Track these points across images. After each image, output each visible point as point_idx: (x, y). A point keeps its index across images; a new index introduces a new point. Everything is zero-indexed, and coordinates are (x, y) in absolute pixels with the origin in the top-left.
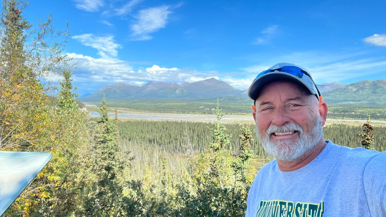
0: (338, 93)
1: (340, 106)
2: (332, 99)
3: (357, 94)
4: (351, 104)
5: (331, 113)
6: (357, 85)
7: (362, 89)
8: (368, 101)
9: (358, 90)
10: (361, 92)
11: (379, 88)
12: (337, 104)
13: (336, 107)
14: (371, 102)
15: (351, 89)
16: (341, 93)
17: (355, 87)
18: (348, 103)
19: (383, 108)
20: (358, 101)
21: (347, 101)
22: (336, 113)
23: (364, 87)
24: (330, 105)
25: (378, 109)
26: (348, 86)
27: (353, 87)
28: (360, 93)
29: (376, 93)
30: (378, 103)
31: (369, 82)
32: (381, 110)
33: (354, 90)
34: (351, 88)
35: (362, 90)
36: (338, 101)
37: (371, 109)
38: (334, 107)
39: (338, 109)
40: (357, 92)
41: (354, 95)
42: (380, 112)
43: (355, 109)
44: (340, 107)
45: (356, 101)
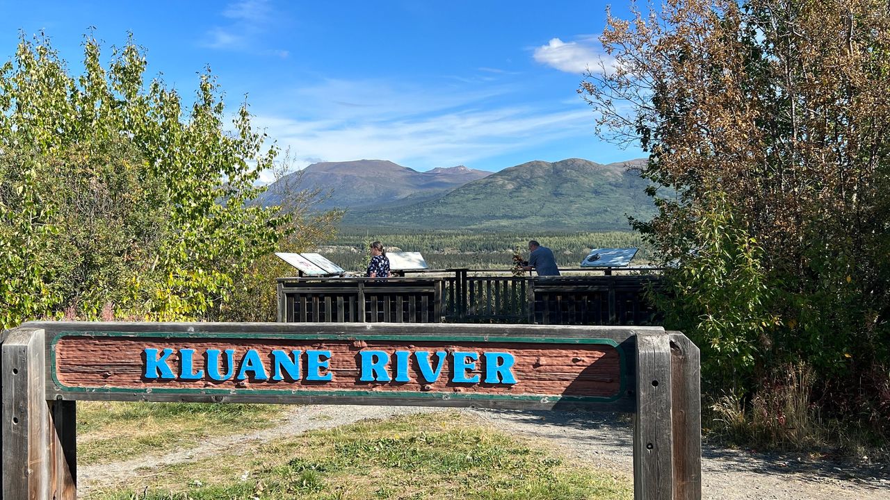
0: (471, 196)
1: (477, 231)
2: (457, 213)
3: (515, 199)
4: (505, 226)
5: (455, 252)
6: (515, 174)
7: (529, 184)
8: (544, 216)
9: (518, 189)
10: (525, 194)
11: (566, 180)
12: (469, 227)
13: (467, 234)
14: (551, 219)
15: (502, 186)
16: (477, 197)
17: (512, 180)
18: (497, 225)
19: (578, 236)
20: (520, 217)
21: (494, 217)
22: (468, 253)
23: (533, 180)
24: (452, 231)
25: (566, 239)
26: (494, 176)
27: (508, 180)
28: (524, 197)
29: (561, 194)
30: (566, 220)
31: (544, 166)
32: (573, 240)
33: (510, 187)
34: (501, 183)
35: (528, 187)
36: (472, 219)
37: (551, 239)
38: (463, 235)
39: (473, 240)
40: (516, 194)
41: (510, 202)
42: (571, 246)
43: (513, 238)
44: (477, 237)
45: (515, 217)
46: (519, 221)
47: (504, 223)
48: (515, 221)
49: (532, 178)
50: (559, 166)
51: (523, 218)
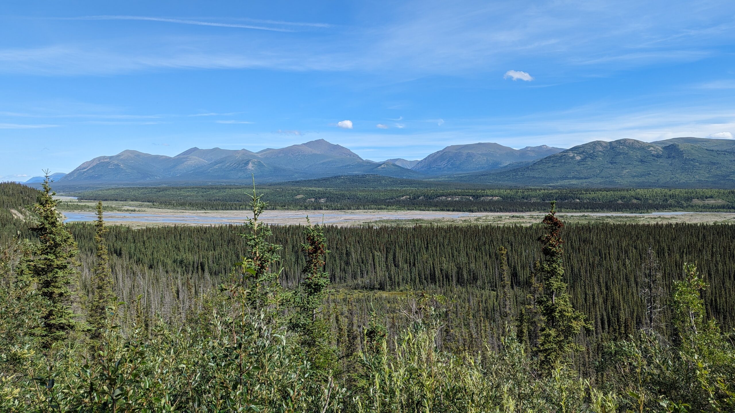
0: (551, 164)
1: (554, 187)
2: (540, 176)
3: (583, 166)
4: (574, 184)
5: (539, 201)
6: (582, 149)
7: (592, 156)
8: (602, 177)
9: (583, 160)
10: (589, 163)
11: (619, 154)
12: (549, 185)
13: (547, 189)
14: (608, 180)
15: (573, 157)
16: (555, 165)
17: (580, 153)
18: (568, 183)
19: (627, 191)
20: (585, 178)
21: (567, 178)
22: (547, 202)
23: (595, 154)
24: (537, 187)
25: (619, 192)
26: (567, 151)
27: (576, 153)
28: (588, 165)
29: (615, 163)
30: (619, 180)
31: (603, 144)
32: (624, 193)
33: (578, 158)
34: (571, 155)
35: (591, 158)
36: (551, 179)
37: (607, 193)
38: (544, 190)
39: (551, 193)
40: (583, 163)
41: (578, 168)
42: (623, 198)
43: (580, 192)
44: (554, 191)
45: (582, 178)
46: (584, 181)
47: (574, 182)
48: (581, 181)
49: (594, 152)
50: (614, 144)
51: (587, 179)
